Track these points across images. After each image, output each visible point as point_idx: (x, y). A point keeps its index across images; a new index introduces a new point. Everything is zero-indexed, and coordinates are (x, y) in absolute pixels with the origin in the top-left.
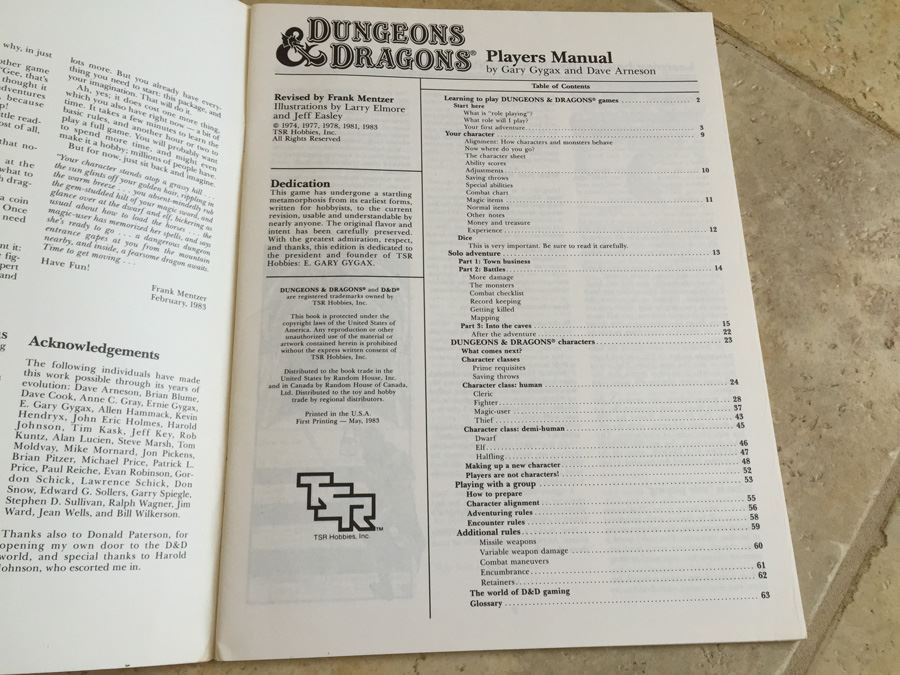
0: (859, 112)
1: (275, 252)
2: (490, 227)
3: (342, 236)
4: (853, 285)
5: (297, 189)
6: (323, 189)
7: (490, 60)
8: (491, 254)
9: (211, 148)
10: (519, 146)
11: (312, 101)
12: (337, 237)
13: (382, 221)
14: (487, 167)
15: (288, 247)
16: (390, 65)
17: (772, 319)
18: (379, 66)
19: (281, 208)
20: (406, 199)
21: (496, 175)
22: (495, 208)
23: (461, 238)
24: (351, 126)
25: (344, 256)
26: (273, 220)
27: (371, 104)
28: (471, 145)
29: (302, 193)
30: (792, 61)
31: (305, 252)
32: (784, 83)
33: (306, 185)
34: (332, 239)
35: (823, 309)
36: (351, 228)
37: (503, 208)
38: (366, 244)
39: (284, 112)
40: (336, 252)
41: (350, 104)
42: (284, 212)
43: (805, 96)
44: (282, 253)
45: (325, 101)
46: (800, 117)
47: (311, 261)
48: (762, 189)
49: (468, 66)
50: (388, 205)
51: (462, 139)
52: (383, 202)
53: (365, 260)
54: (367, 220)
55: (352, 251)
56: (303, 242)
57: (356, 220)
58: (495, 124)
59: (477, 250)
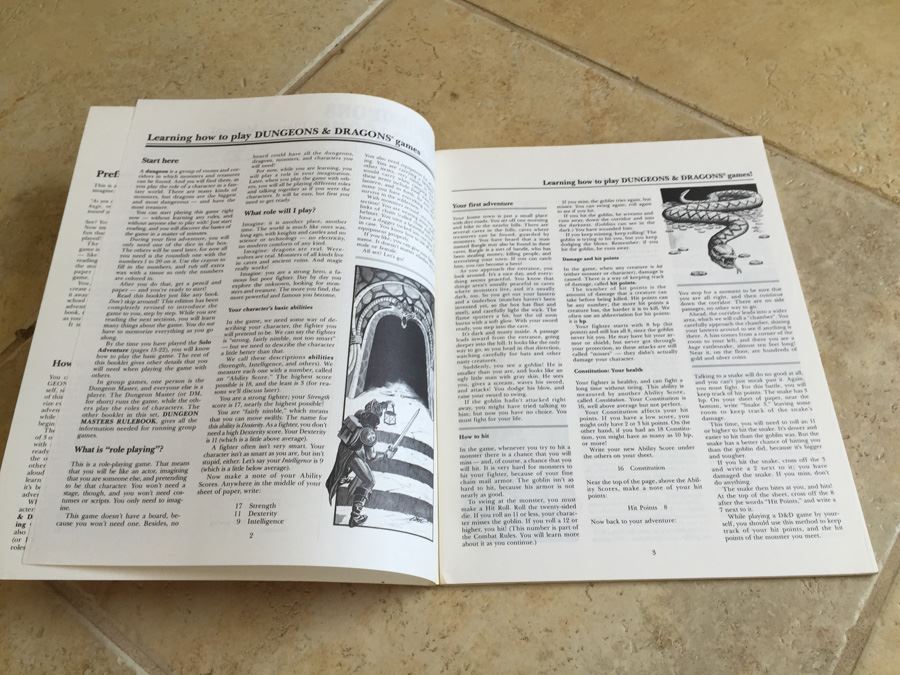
0: (885, 197)
4: (893, 318)
17: (833, 345)
30: (830, 164)
32: (825, 179)
35: (872, 337)
43: (843, 189)
46: (839, 202)
48: (816, 255)
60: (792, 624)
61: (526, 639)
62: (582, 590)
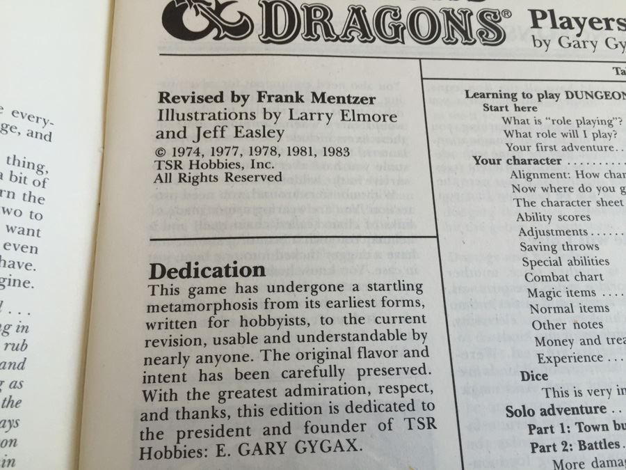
1: (155, 426)
2: (579, 350)
3: (293, 384)
5: (201, 282)
6: (251, 281)
7: (536, 25)
8: (589, 411)
9: (28, 207)
10: (609, 183)
11: (228, 106)
12: (282, 385)
13: (371, 346)
14: (555, 225)
15: (184, 414)
16: (366, 36)
18: (346, 38)
19: (169, 325)
20: (412, 295)
21: (575, 240)
22: (583, 309)
23: (527, 376)
24: (301, 151)
25: (298, 433)
26: (153, 352)
27: (335, 108)
28: (523, 183)
29: (211, 290)
31: (217, 423)
33: (218, 273)
34: (272, 393)
36: (309, 364)
37: (598, 309)
38: (342, 400)
39: (176, 126)
40: (281, 421)
41: (299, 108)
42: (176, 334)
44: (170, 427)
45: (252, 105)
47: (231, 444)
49: (501, 37)
50: (379, 312)
51: (505, 171)
52: (370, 303)
53: (343, 437)
54: (340, 346)
55: (315, 420)
56: (213, 400)
57: (320, 347)
58: (560, 142)
59: (560, 403)
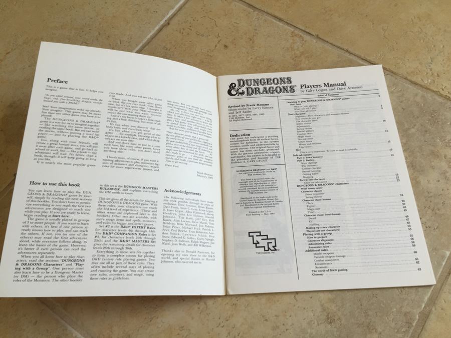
0: (441, 95)
1: (233, 159)
2: (307, 145)
3: (256, 152)
4: (444, 158)
5: (238, 137)
6: (247, 137)
7: (301, 88)
8: (308, 155)
9: (210, 126)
10: (315, 117)
11: (241, 107)
12: (254, 152)
13: (269, 146)
14: (304, 125)
15: (238, 157)
16: (267, 93)
17: (414, 172)
18: (263, 93)
19: (234, 144)
20: (276, 138)
21: (307, 127)
22: (308, 139)
23: (297, 150)
24: (255, 115)
25: (257, 159)
26: (232, 148)
27: (261, 106)
28: (298, 118)
29: (241, 138)
30: (414, 79)
31: (243, 158)
32: (411, 87)
34: (252, 153)
35: (433, 168)
36: (258, 149)
37: (311, 139)
38: (264, 154)
39: (232, 112)
40: (254, 157)
41: (254, 107)
42: (235, 145)
43: (420, 92)
44: (236, 159)
45: (246, 107)
46: (418, 99)
47: (246, 161)
48: (406, 126)
49: (294, 91)
50: (270, 140)
51: (294, 116)
52: (269, 139)
53: (265, 159)
54: (264, 146)
55: (259, 157)
56: (243, 154)
57: (260, 146)
58: (305, 110)
59: (303, 154)
60: (392, 310)
61: (266, 320)
62: (293, 296)
